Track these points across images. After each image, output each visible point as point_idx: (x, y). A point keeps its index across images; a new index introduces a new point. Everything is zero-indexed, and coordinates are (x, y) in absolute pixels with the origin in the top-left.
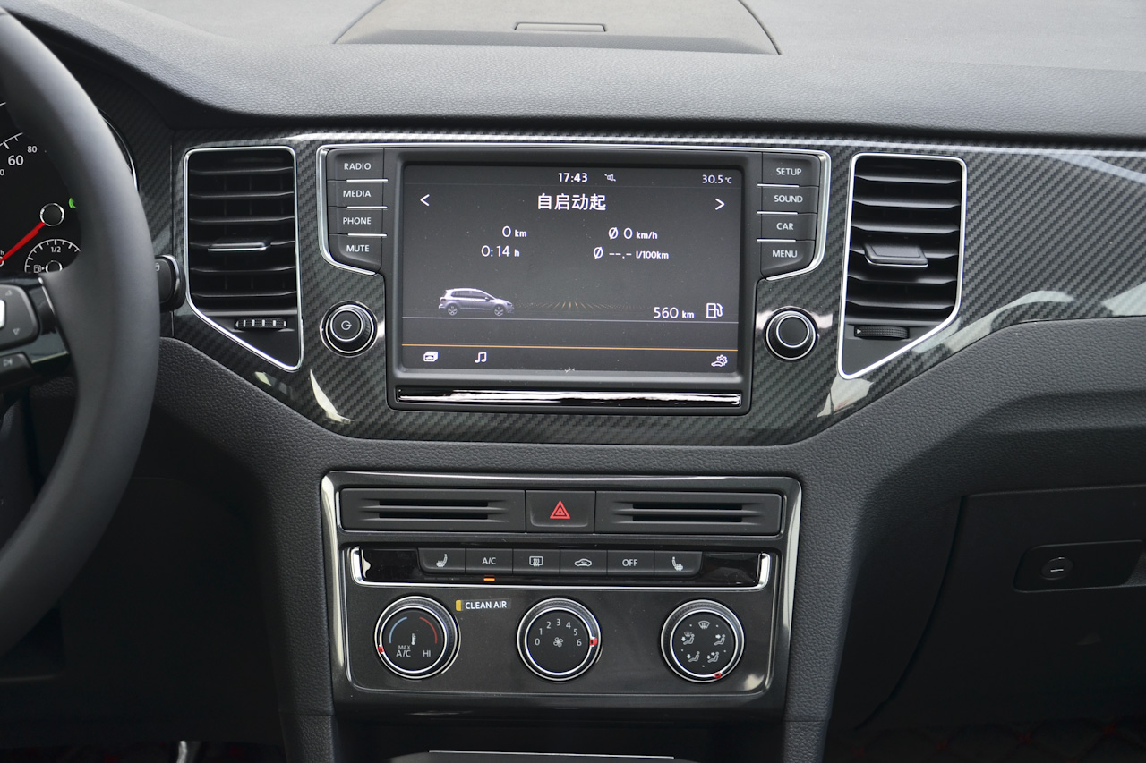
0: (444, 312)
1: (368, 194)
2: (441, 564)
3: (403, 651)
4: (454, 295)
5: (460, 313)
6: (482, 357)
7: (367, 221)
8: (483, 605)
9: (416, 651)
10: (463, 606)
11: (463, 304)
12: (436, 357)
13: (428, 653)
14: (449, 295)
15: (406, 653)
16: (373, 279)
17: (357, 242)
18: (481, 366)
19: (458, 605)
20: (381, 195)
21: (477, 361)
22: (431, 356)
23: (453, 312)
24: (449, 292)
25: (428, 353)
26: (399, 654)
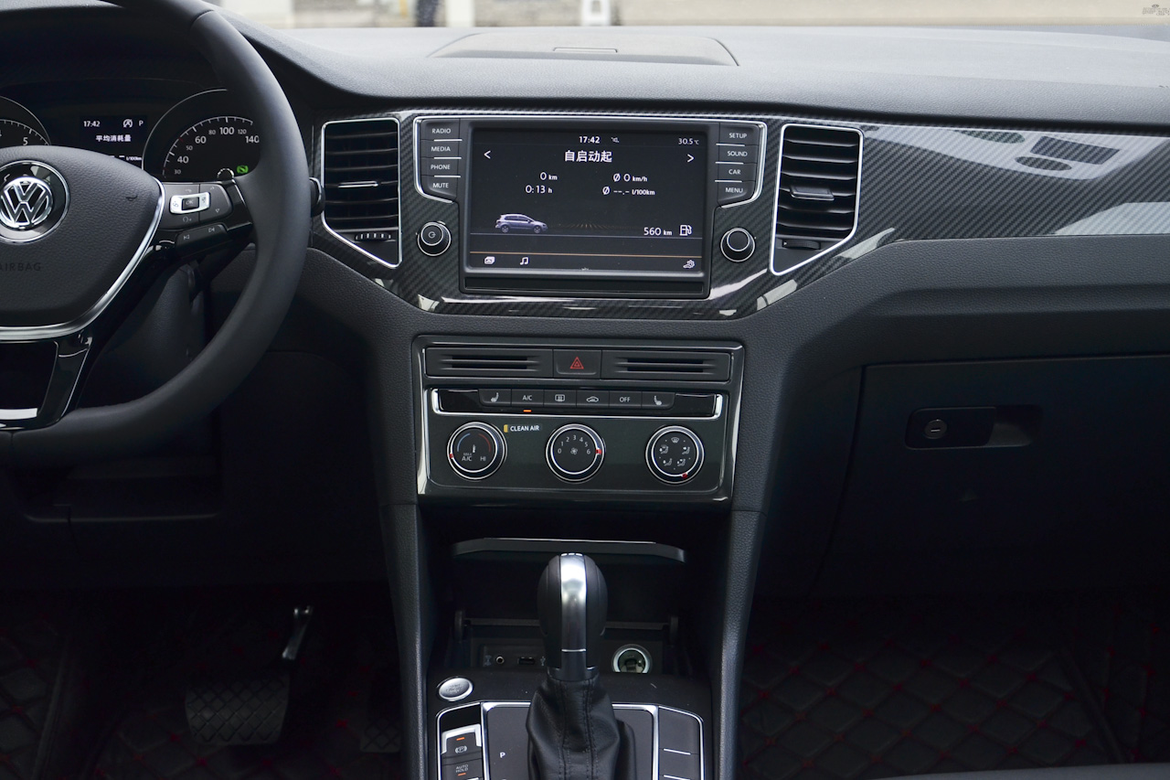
0: (500, 230)
1: (449, 149)
2: (494, 400)
3: (467, 457)
4: (506, 219)
5: (510, 231)
6: (525, 260)
7: (447, 167)
8: (523, 428)
9: (476, 457)
10: (509, 429)
11: (512, 225)
12: (493, 261)
13: (484, 459)
14: (503, 219)
15: (468, 458)
16: (450, 205)
17: (440, 181)
18: (524, 266)
19: (506, 427)
20: (457, 150)
21: (522, 264)
22: (490, 260)
23: (505, 230)
24: (503, 217)
25: (488, 258)
26: (464, 459)
